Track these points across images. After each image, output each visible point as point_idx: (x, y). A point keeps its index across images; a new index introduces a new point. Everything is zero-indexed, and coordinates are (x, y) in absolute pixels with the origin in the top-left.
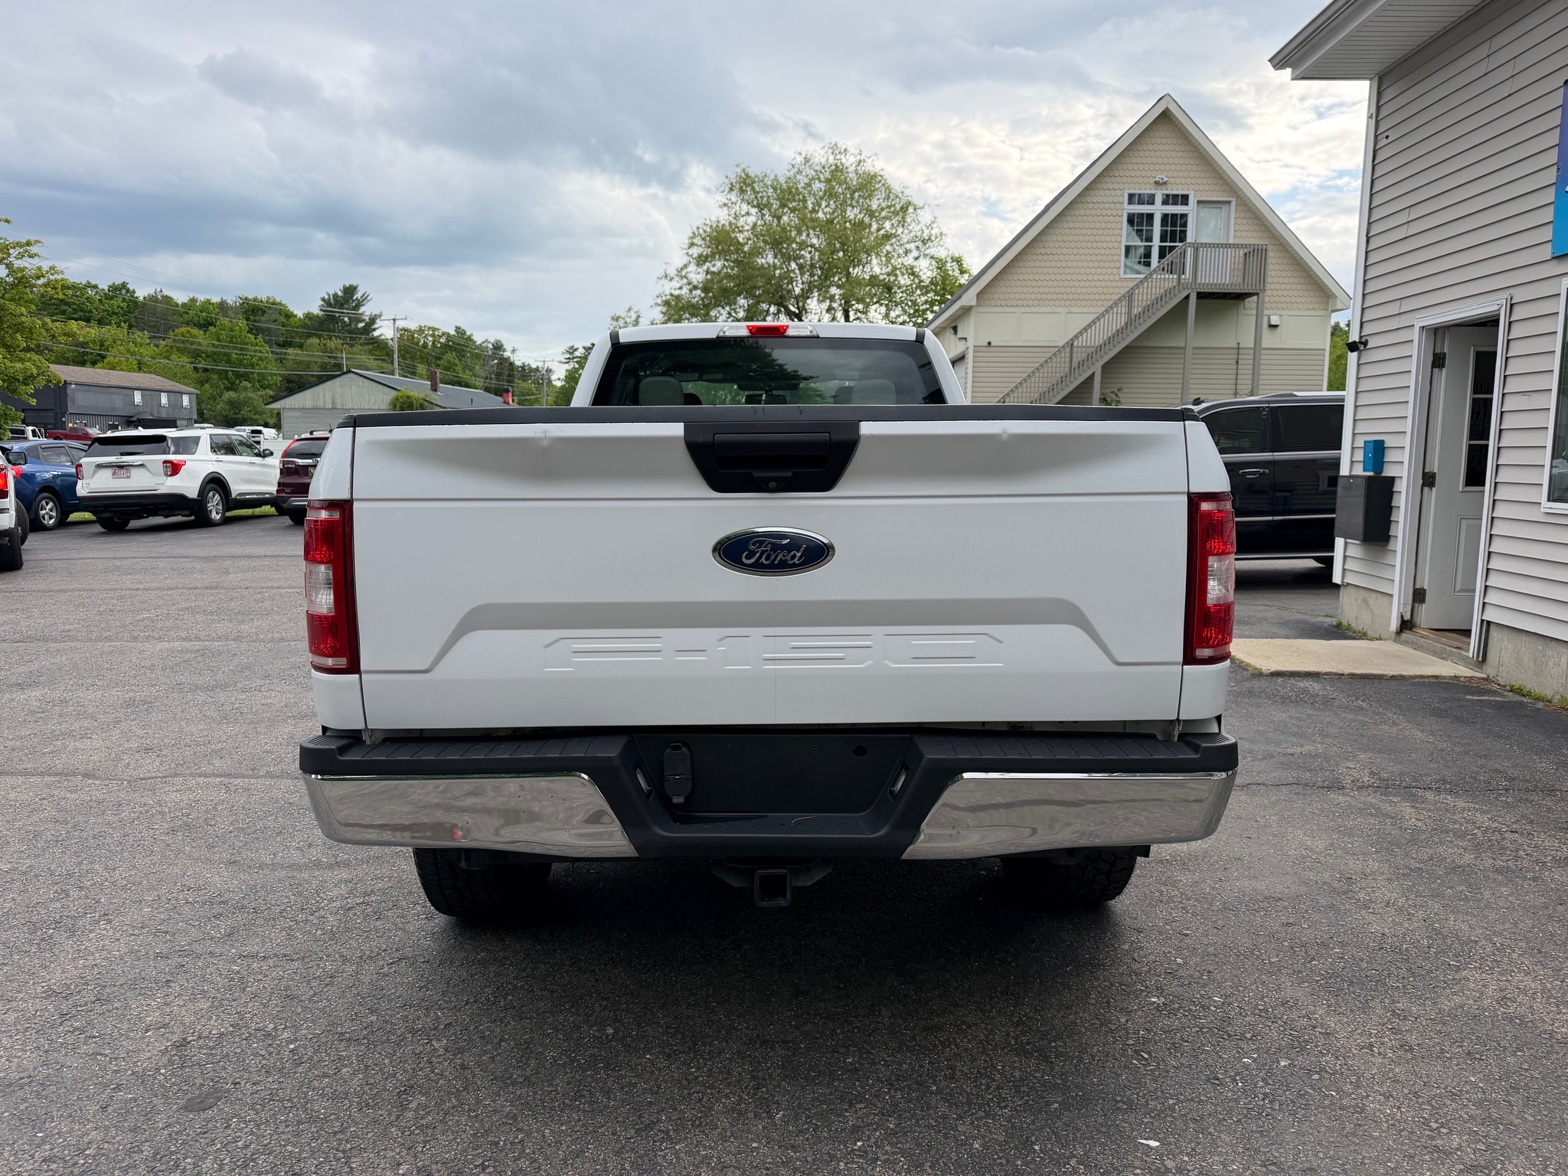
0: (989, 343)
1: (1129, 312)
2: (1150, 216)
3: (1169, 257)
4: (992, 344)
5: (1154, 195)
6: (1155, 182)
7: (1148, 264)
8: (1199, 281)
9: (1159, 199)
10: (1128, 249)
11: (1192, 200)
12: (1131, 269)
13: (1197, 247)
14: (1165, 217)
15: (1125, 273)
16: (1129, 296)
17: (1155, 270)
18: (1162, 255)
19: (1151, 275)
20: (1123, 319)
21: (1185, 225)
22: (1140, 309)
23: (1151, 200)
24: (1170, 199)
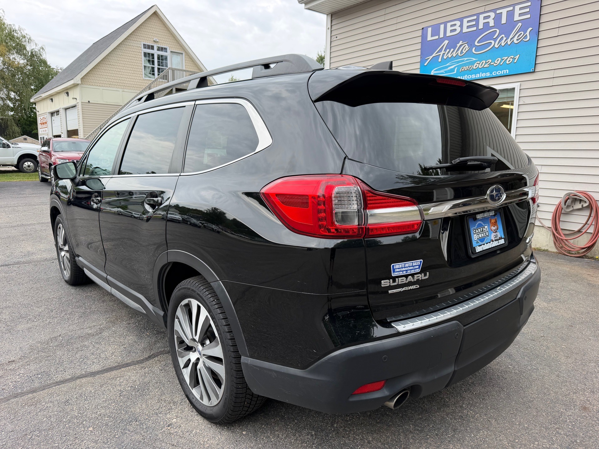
0: (89, 102)
2: (153, 55)
3: (162, 73)
4: (90, 102)
5: (153, 46)
6: (154, 41)
7: (154, 74)
9: (155, 48)
10: (145, 66)
11: (168, 51)
12: (147, 75)
14: (159, 56)
15: (145, 77)
16: (149, 86)
17: (157, 77)
18: (159, 71)
21: (166, 60)
24: (160, 49)
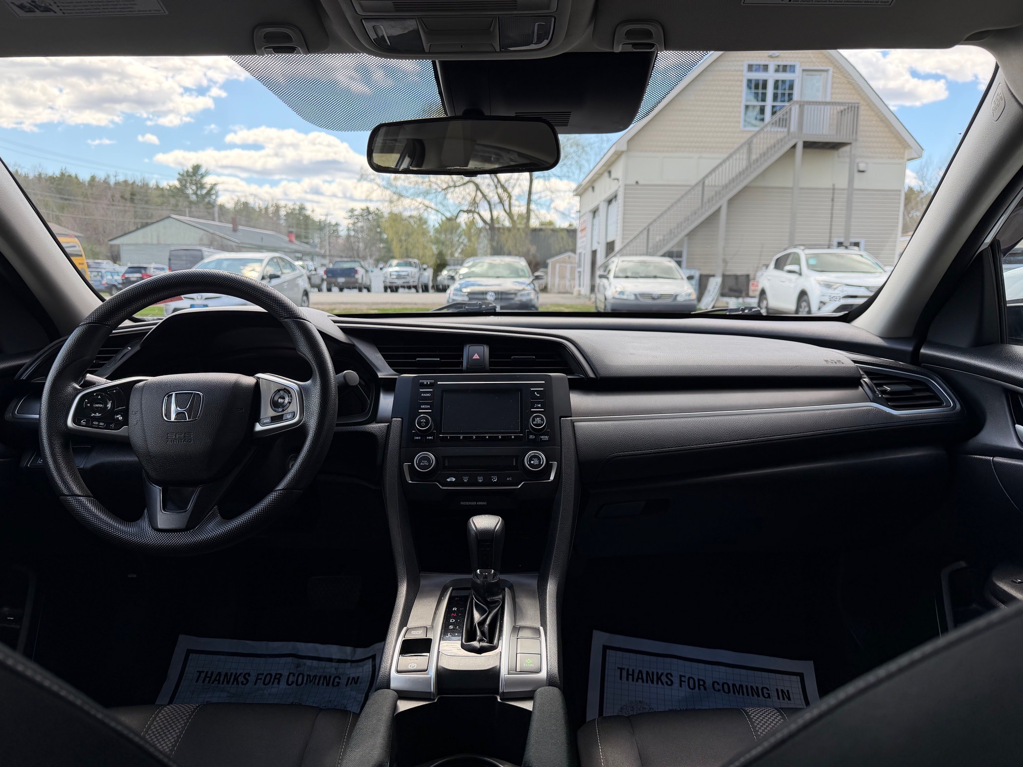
0: (637, 182)
1: (749, 158)
2: (765, 84)
3: (779, 114)
4: (639, 183)
5: (767, 66)
6: (769, 56)
7: (763, 120)
8: (804, 131)
9: (772, 68)
10: (747, 107)
11: (798, 69)
12: (749, 123)
13: (802, 105)
14: (777, 82)
15: (745, 126)
16: (749, 143)
17: (769, 123)
18: (774, 113)
19: (766, 126)
20: (744, 163)
21: (791, 87)
22: (758, 156)
23: (765, 68)
24: (780, 68)
